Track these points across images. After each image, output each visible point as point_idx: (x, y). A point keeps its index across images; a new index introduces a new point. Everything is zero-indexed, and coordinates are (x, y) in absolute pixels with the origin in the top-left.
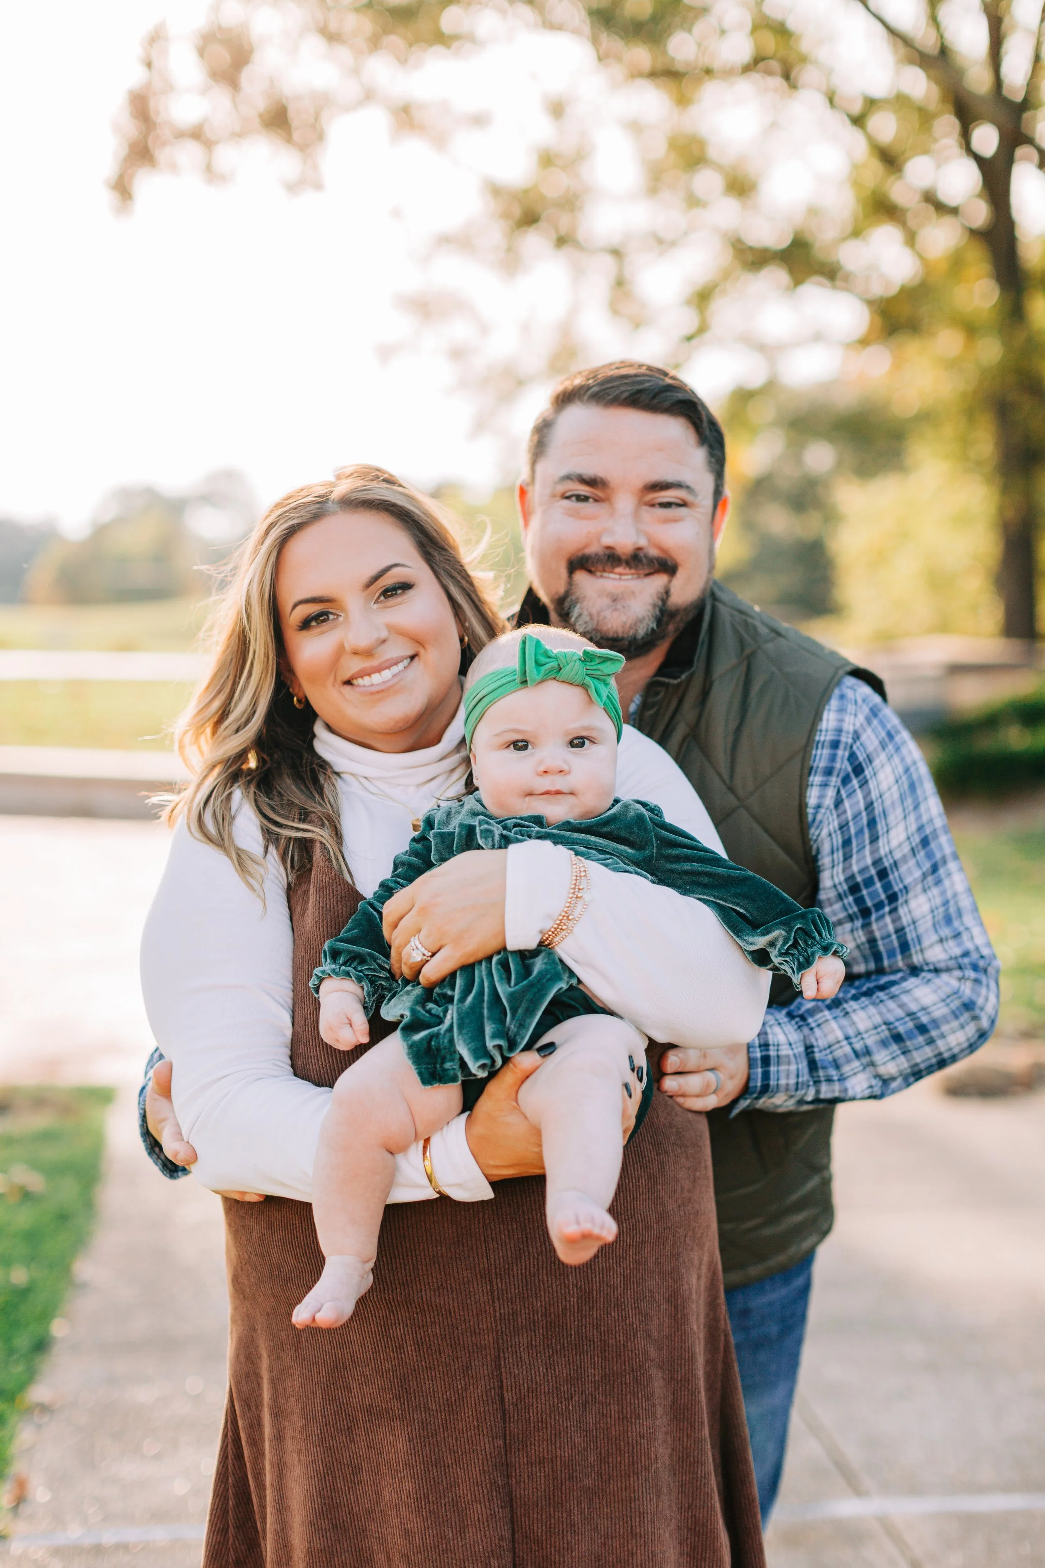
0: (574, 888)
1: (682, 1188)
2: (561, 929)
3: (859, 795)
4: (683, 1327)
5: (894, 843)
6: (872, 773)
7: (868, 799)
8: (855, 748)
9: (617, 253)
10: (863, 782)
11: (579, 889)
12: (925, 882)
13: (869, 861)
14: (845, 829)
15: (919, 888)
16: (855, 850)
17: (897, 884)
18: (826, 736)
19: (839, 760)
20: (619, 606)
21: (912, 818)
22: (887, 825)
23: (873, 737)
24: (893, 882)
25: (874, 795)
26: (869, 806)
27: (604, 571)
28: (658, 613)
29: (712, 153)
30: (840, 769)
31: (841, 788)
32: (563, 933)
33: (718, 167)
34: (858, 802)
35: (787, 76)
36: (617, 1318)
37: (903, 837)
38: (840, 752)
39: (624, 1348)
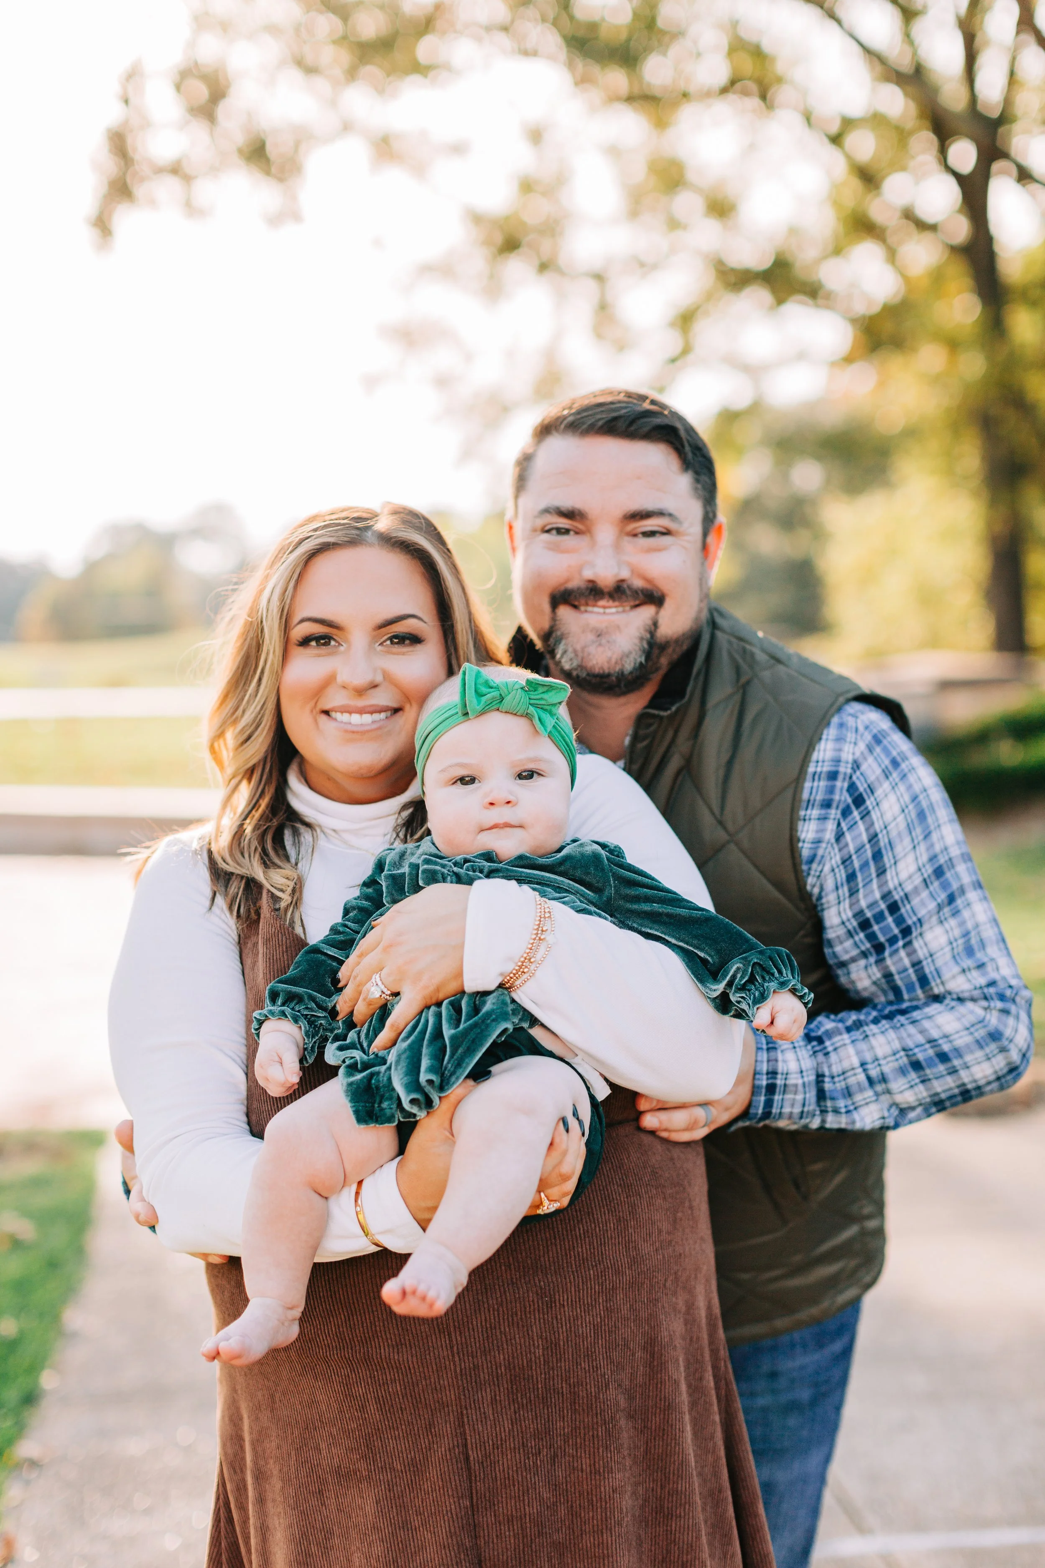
0: (538, 929)
1: (660, 1231)
2: (523, 972)
3: (861, 826)
4: (659, 1376)
5: (903, 875)
6: (874, 804)
7: (872, 831)
8: (854, 778)
9: (599, 277)
10: (865, 813)
11: (542, 931)
12: (941, 913)
13: (877, 895)
14: (848, 863)
15: (934, 919)
16: (861, 885)
17: (910, 917)
18: (822, 766)
19: (837, 791)
20: (604, 641)
21: (922, 848)
22: (894, 857)
23: (875, 766)
24: (905, 915)
25: (878, 826)
26: (873, 838)
27: (587, 604)
28: (646, 646)
29: (691, 176)
30: (839, 801)
31: (841, 821)
32: (525, 976)
33: (698, 190)
34: (860, 835)
35: (763, 97)
36: (587, 1368)
37: (913, 868)
38: (838, 784)
39: (596, 1400)
